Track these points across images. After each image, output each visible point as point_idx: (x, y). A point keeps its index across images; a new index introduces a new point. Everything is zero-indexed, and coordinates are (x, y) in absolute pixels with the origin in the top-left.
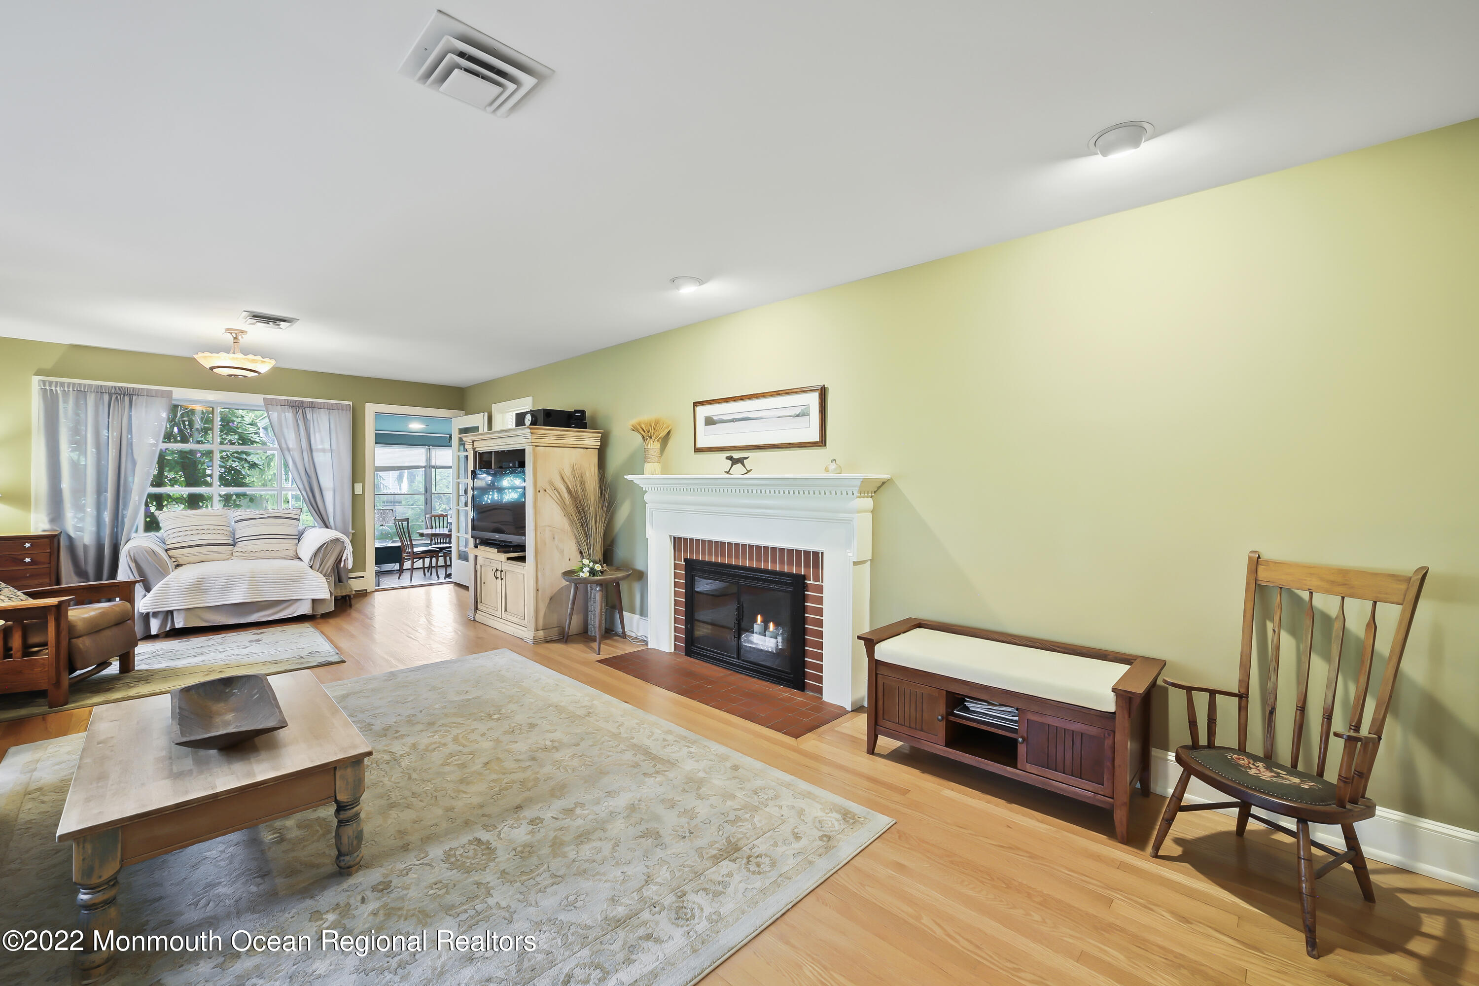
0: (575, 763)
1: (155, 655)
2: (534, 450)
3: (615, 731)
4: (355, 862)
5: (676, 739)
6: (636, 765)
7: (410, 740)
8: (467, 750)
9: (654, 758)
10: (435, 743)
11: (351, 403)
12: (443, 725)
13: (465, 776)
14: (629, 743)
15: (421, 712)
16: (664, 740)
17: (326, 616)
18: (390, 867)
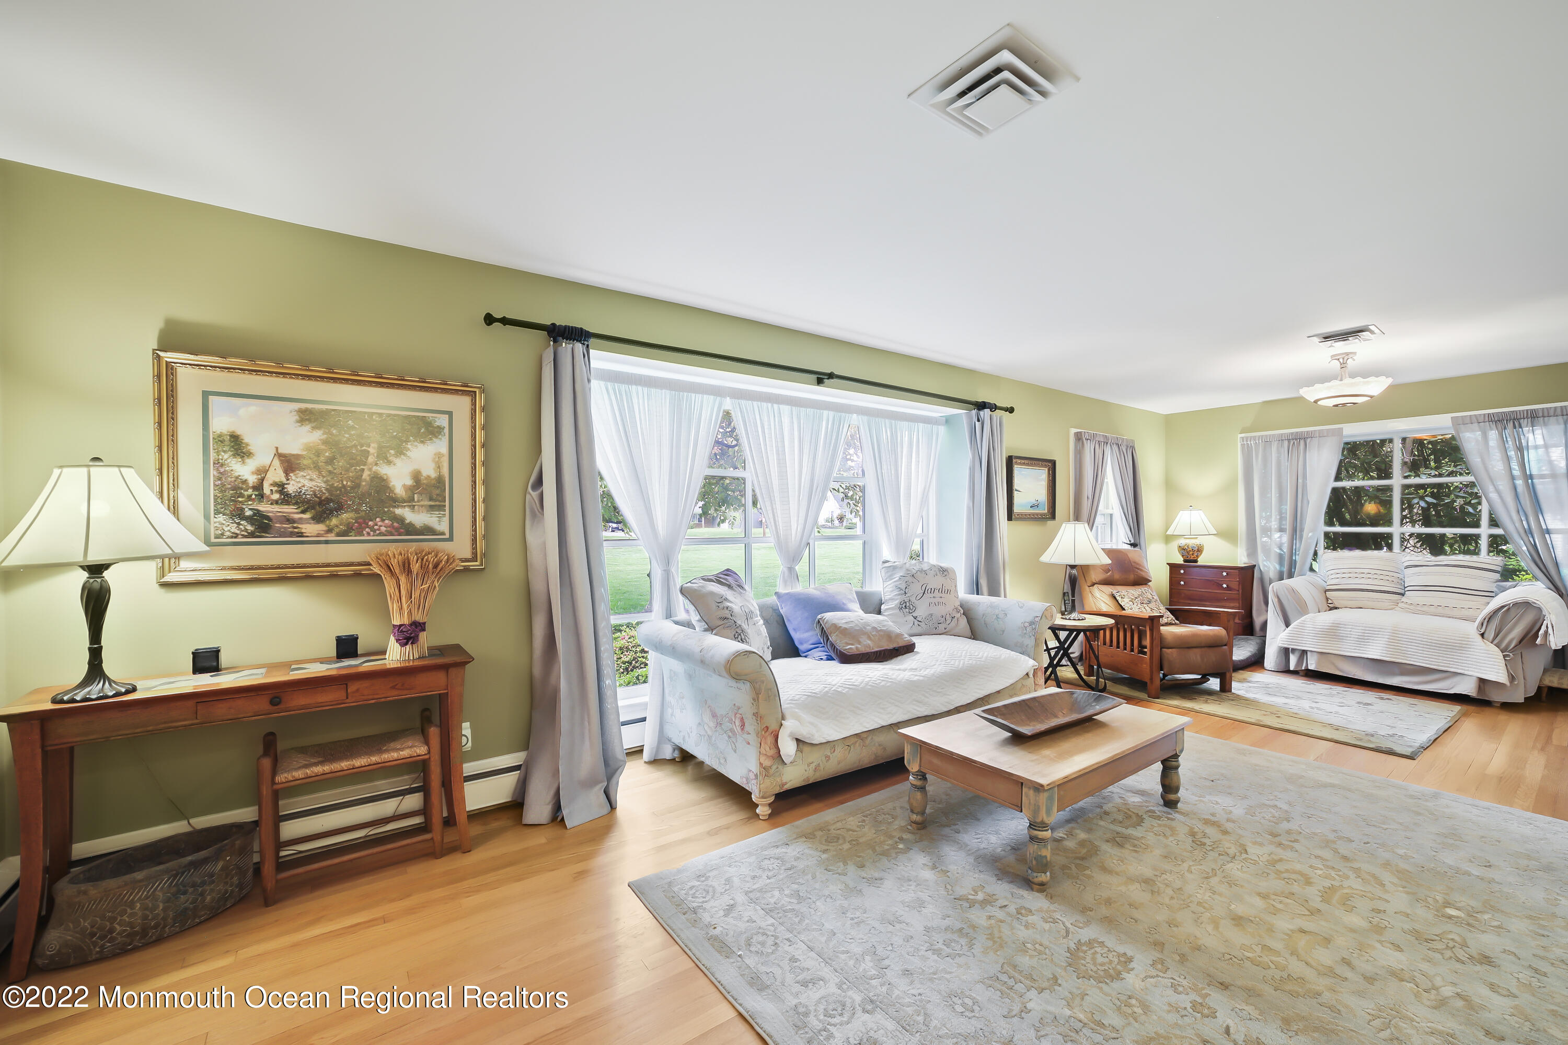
7: (1286, 854)
8: (1317, 905)
10: (1304, 875)
12: (1356, 869)
13: (1253, 919)
18: (1052, 909)
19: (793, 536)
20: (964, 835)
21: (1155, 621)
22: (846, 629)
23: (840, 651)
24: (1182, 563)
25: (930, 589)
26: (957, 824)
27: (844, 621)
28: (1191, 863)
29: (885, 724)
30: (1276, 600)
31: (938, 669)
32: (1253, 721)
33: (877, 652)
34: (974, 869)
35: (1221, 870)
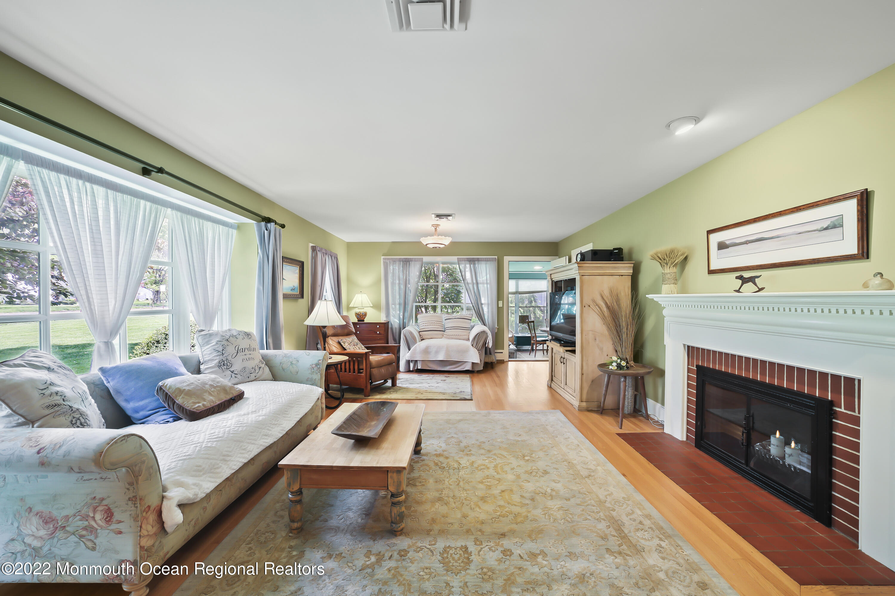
0: (559, 515)
1: (407, 380)
2: (581, 278)
3: (602, 497)
4: (398, 530)
5: (653, 526)
6: (604, 538)
7: (472, 458)
8: (497, 476)
9: (623, 537)
10: (484, 465)
11: (496, 257)
12: (495, 454)
13: (486, 495)
14: (608, 514)
15: (489, 441)
16: (641, 523)
17: (479, 372)
18: (414, 542)
19: (111, 312)
20: (332, 521)
21: (368, 354)
22: (189, 390)
23: (190, 411)
24: (357, 322)
25: (241, 349)
26: (322, 515)
27: (185, 384)
28: (448, 480)
29: (245, 461)
30: (404, 338)
31: (270, 408)
32: (415, 398)
33: (219, 404)
34: (356, 542)
35: (459, 477)
